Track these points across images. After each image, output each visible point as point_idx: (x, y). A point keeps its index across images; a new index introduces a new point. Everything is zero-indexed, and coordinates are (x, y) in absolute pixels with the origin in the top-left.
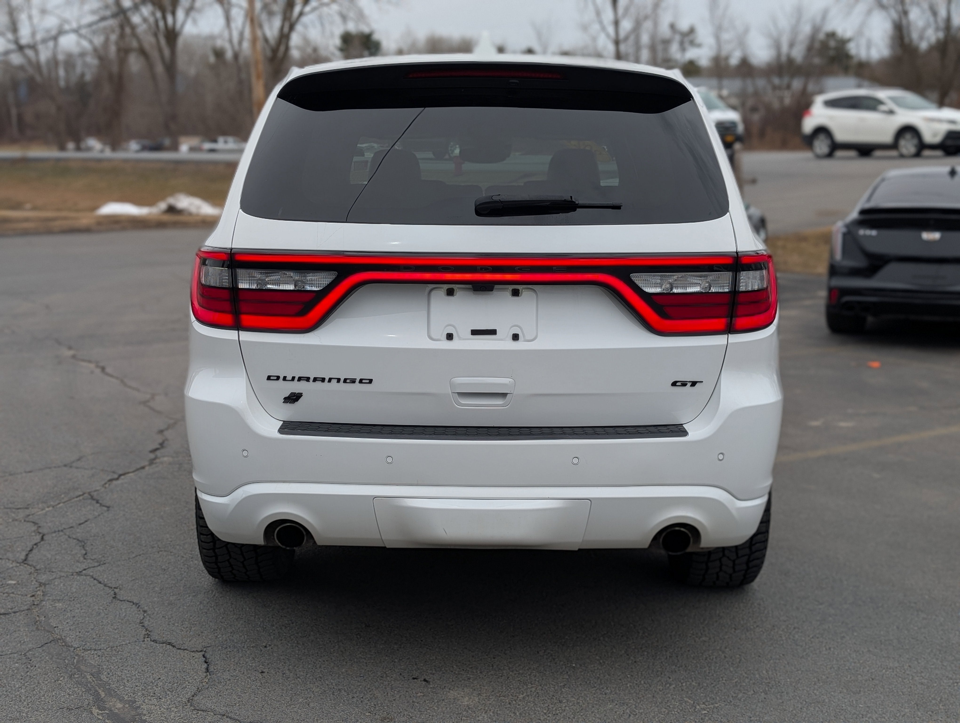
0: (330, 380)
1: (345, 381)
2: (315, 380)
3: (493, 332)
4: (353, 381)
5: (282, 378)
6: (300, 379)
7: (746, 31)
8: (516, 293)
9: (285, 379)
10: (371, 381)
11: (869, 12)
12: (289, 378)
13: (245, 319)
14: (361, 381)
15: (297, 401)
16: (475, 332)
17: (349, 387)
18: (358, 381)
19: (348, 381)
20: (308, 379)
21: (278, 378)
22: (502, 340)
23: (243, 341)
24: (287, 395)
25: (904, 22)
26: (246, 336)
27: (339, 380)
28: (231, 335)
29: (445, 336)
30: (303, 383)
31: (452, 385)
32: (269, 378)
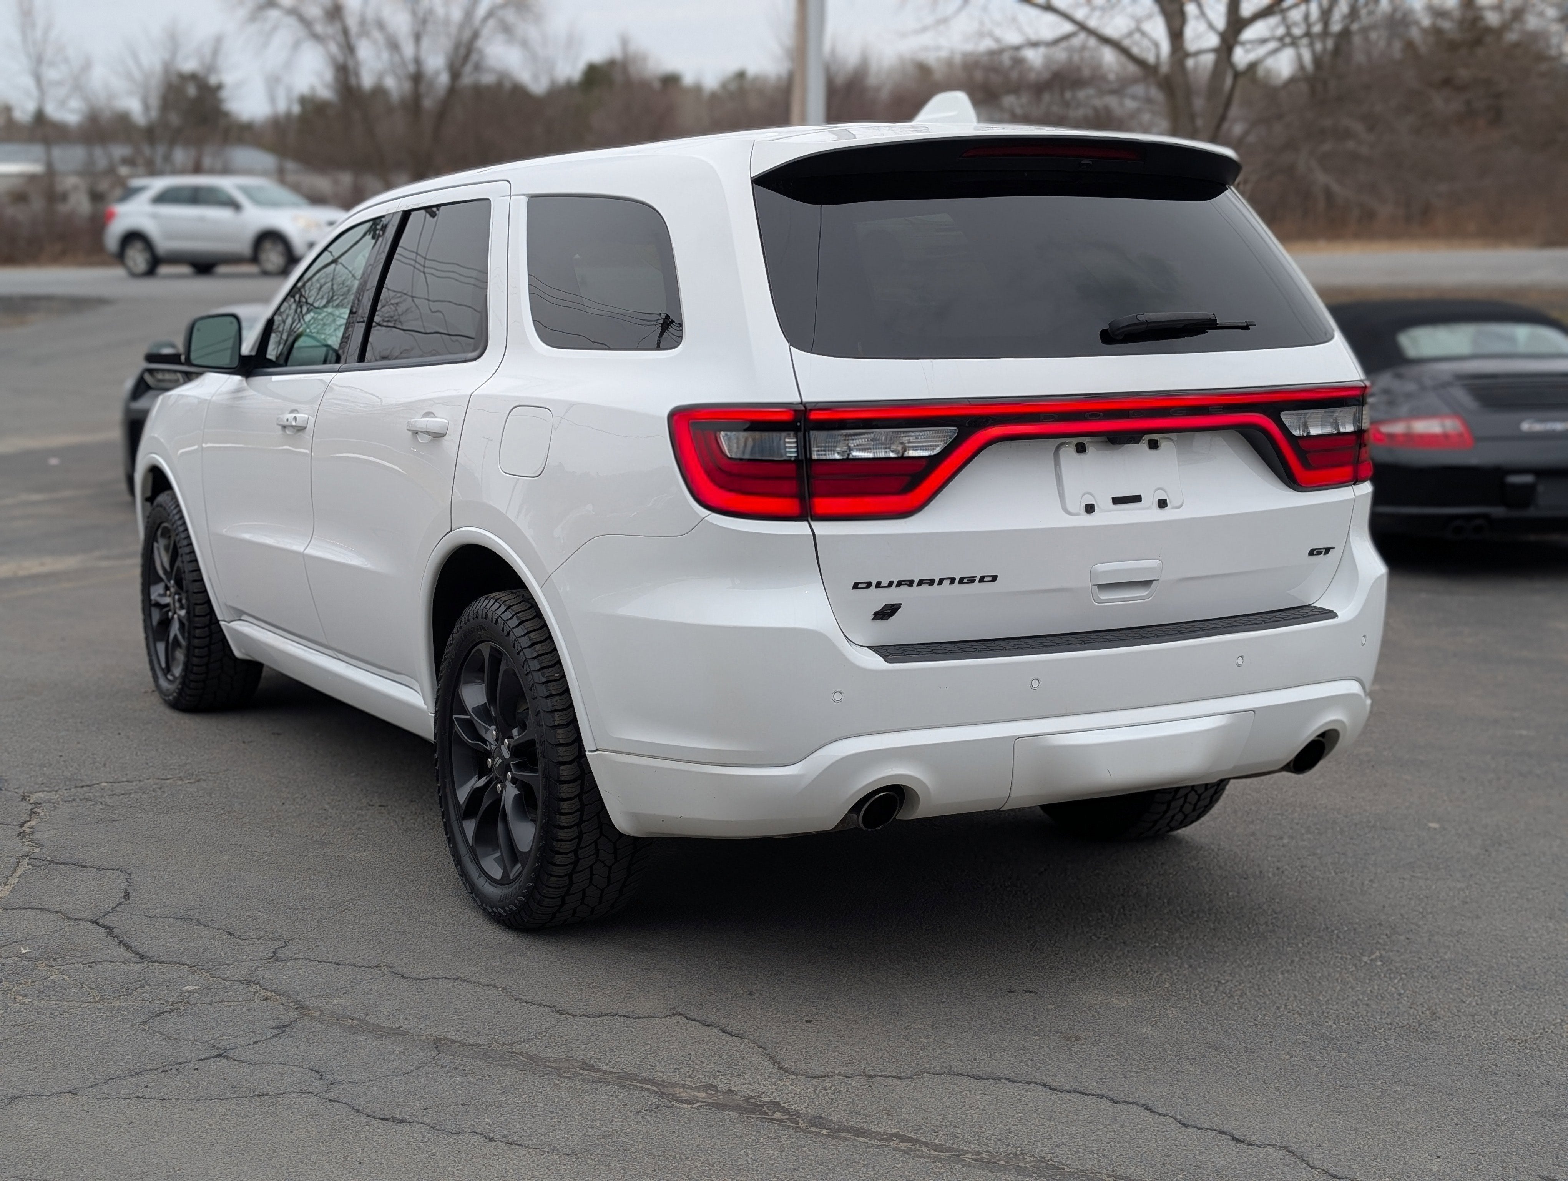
0: (941, 582)
1: (961, 581)
2: (921, 583)
3: (1137, 499)
4: (972, 580)
5: (874, 584)
6: (900, 584)
7: (87, 66)
8: (1154, 445)
9: (878, 585)
10: (994, 578)
11: (296, 46)
12: (885, 583)
13: (821, 504)
14: (982, 579)
15: (892, 615)
16: (1117, 501)
17: (967, 588)
18: (977, 579)
19: (965, 581)
20: (910, 583)
21: (869, 585)
22: (1147, 508)
23: (821, 536)
24: (878, 608)
25: (351, 64)
26: (823, 528)
27: (952, 581)
28: (800, 528)
29: (1083, 509)
30: (904, 588)
31: (1093, 574)
32: (856, 586)
